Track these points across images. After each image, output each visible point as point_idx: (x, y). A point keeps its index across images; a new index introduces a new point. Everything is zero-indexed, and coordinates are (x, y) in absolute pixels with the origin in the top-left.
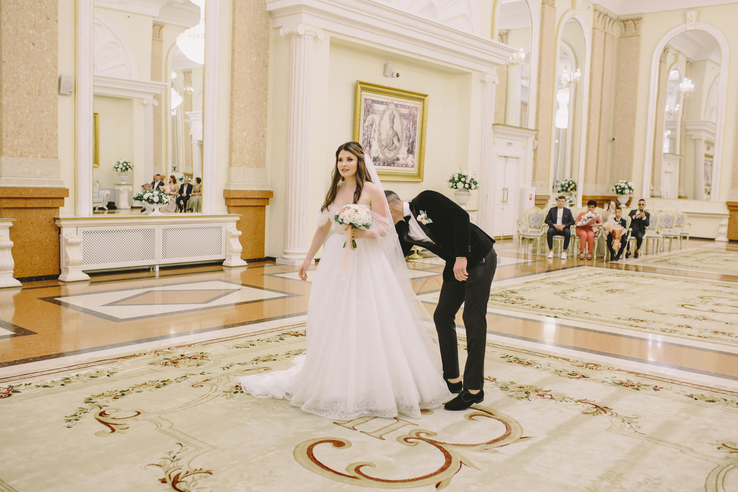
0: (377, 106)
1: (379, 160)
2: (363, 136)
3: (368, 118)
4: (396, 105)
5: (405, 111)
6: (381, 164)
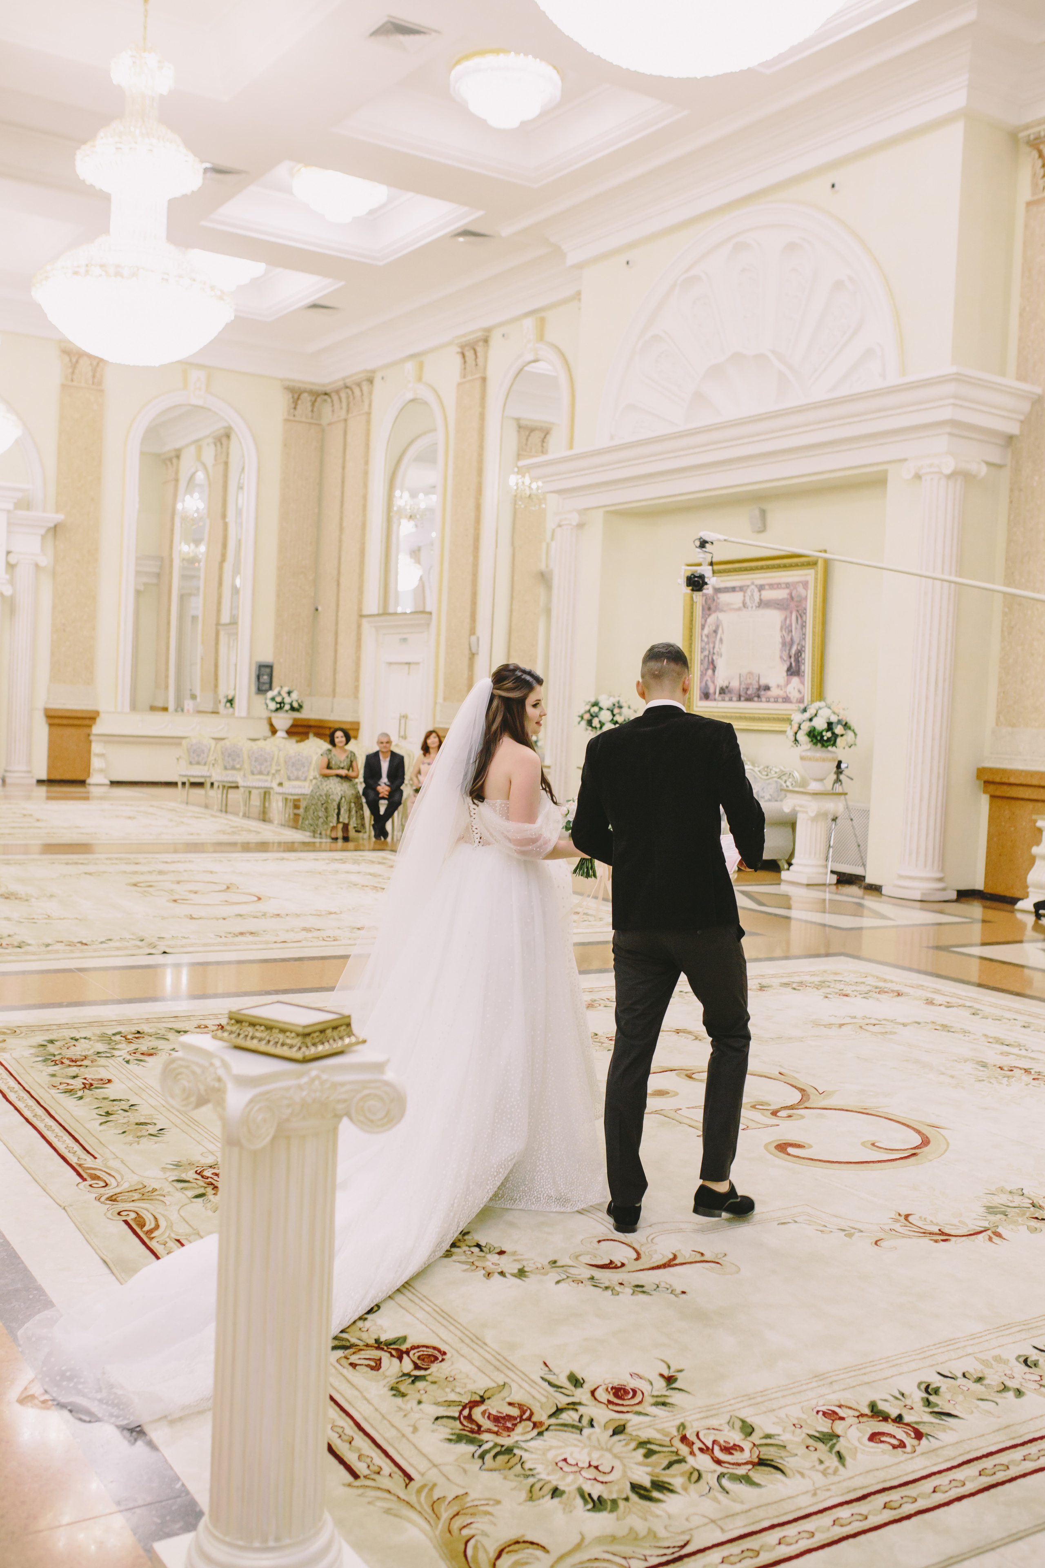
2: (702, 652)
3: (709, 620)
6: (734, 699)
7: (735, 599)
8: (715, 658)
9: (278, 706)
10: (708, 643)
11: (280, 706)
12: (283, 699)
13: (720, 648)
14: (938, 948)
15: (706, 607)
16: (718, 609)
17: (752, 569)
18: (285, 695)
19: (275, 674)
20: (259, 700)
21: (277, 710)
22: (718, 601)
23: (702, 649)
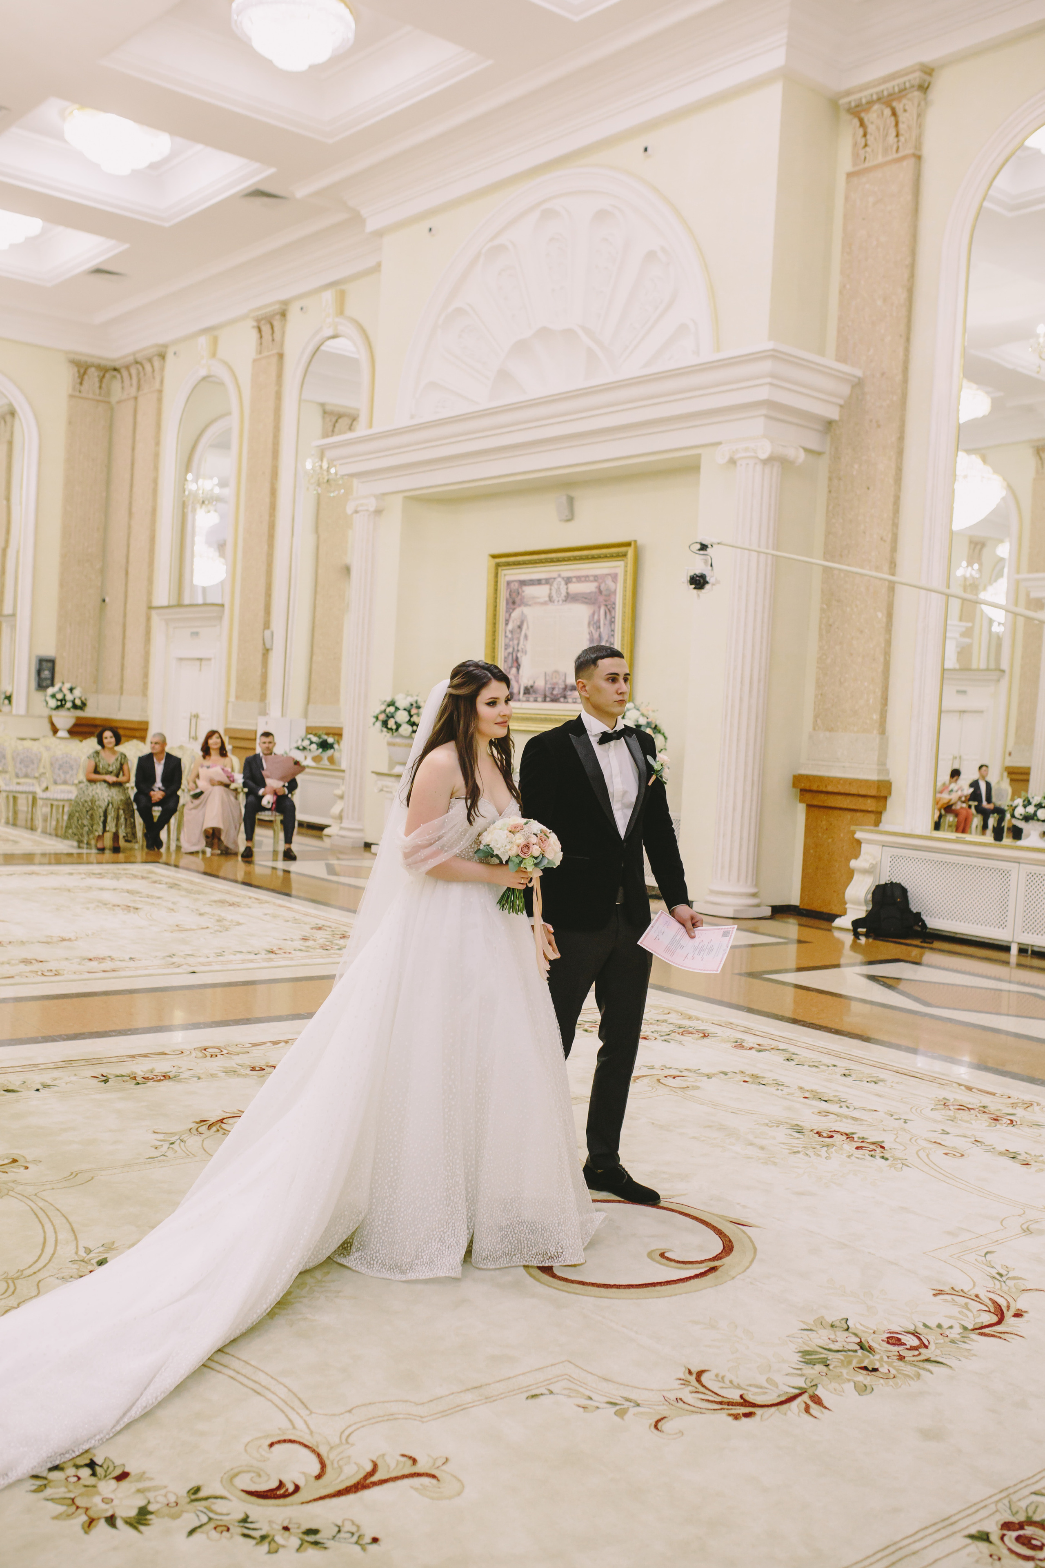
0: (529, 591)
1: (535, 692)
4: (568, 581)
5: (589, 587)
6: (540, 699)
7: (541, 592)
8: (519, 655)
9: (59, 703)
10: (512, 639)
11: (61, 705)
12: (65, 696)
13: (524, 645)
14: (752, 975)
15: (510, 601)
16: (523, 603)
17: (558, 560)
18: (67, 692)
19: (57, 669)
20: (38, 696)
21: (58, 707)
22: (523, 594)
23: (506, 645)
